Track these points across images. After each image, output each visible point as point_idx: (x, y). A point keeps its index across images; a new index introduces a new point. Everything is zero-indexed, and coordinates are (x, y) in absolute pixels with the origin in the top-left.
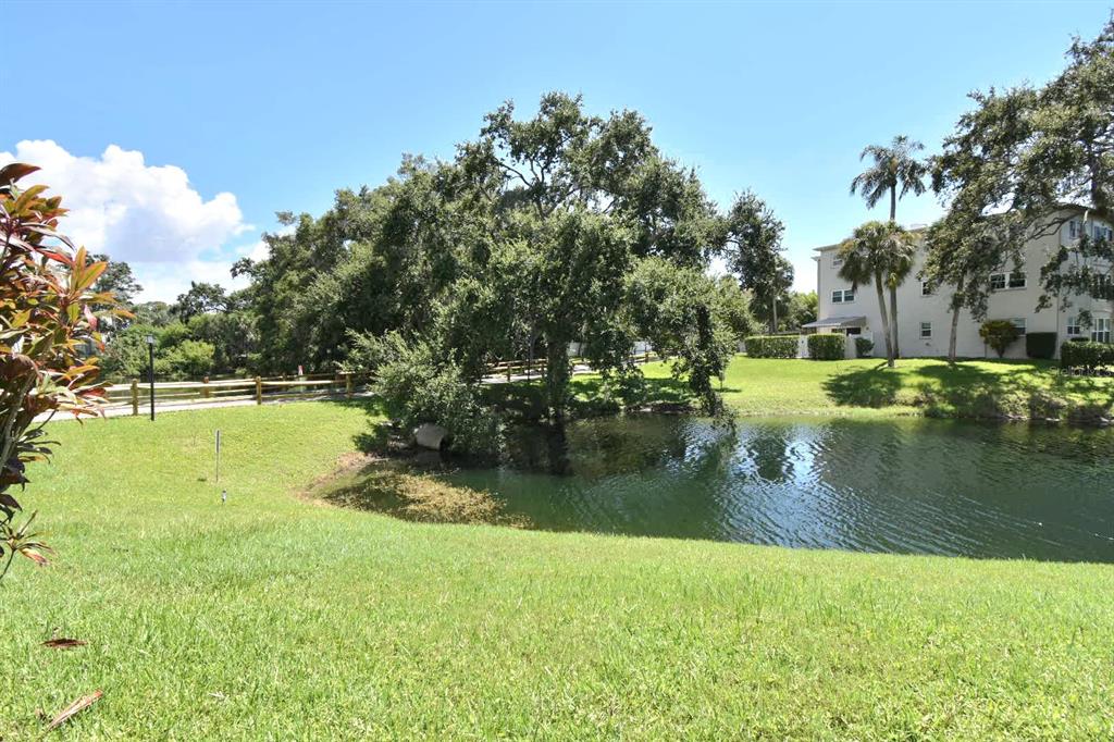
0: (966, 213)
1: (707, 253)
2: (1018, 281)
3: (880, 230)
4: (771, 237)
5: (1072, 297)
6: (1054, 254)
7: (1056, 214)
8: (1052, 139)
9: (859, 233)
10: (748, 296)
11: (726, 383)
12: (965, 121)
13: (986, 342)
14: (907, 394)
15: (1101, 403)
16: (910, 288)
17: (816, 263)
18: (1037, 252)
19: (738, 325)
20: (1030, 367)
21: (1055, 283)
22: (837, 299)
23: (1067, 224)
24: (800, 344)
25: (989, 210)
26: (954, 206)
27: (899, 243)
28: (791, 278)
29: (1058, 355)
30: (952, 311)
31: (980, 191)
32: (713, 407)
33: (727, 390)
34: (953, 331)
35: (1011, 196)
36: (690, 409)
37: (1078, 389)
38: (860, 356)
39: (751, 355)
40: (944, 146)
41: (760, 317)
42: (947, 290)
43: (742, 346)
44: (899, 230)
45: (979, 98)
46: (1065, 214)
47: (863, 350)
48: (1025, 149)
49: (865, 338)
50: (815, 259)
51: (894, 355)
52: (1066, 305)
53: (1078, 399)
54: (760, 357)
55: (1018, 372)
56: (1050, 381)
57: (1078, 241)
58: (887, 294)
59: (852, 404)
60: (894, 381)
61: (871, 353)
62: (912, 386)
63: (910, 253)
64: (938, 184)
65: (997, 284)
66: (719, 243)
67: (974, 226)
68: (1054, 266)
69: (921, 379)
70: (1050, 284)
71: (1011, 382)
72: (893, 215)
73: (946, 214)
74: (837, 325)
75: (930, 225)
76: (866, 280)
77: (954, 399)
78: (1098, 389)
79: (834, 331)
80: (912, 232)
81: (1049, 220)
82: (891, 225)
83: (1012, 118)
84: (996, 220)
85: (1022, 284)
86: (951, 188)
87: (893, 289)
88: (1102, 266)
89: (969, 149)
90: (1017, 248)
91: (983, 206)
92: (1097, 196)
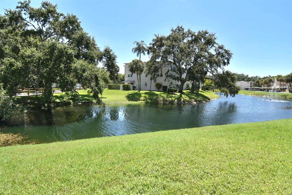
0: (153, 59)
1: (97, 61)
2: (161, 76)
3: (138, 61)
4: (114, 59)
5: (170, 79)
6: (167, 71)
7: (168, 63)
8: (167, 48)
9: (133, 61)
10: (108, 74)
11: (103, 96)
12: (153, 40)
13: (156, 87)
14: (142, 98)
15: (174, 100)
16: (143, 75)
17: (124, 67)
18: (165, 70)
19: (106, 81)
20: (163, 93)
21: (167, 76)
22: (129, 76)
23: (169, 65)
24: (121, 86)
25: (157, 60)
26: (151, 58)
27: (141, 65)
28: (119, 70)
29: (167, 91)
30: (150, 81)
31: (156, 56)
32: (99, 102)
33: (103, 98)
34: (151, 85)
35: (161, 58)
36: (93, 103)
37: (171, 97)
38: (133, 90)
39: (109, 89)
40: (150, 45)
41: (111, 79)
42: (150, 76)
43: (107, 86)
44: (141, 62)
45: (156, 36)
46: (169, 63)
47: (134, 88)
48: (163, 48)
49: (134, 85)
50: (124, 66)
51: (140, 90)
52: (169, 81)
53: (170, 99)
54: (111, 89)
55: (161, 94)
56: (166, 95)
57: (171, 68)
58: (139, 76)
59: (132, 101)
60: (140, 95)
61: (136, 89)
62: (143, 97)
63: (143, 67)
64: (148, 53)
65: (158, 76)
66: (100, 59)
67: (154, 63)
68: (167, 73)
69: (145, 95)
70: (166, 76)
71: (160, 96)
72: (140, 58)
73: (150, 59)
74: (129, 82)
75: (147, 62)
76: (135, 72)
77: (151, 99)
78: (173, 97)
79: (128, 84)
80: (144, 63)
81: (166, 64)
82: (140, 60)
83: (161, 42)
84: (158, 62)
85: (162, 76)
86: (151, 54)
87: (140, 75)
88: (174, 74)
89: (154, 46)
90: (161, 69)
91: (156, 59)
92: (174, 60)
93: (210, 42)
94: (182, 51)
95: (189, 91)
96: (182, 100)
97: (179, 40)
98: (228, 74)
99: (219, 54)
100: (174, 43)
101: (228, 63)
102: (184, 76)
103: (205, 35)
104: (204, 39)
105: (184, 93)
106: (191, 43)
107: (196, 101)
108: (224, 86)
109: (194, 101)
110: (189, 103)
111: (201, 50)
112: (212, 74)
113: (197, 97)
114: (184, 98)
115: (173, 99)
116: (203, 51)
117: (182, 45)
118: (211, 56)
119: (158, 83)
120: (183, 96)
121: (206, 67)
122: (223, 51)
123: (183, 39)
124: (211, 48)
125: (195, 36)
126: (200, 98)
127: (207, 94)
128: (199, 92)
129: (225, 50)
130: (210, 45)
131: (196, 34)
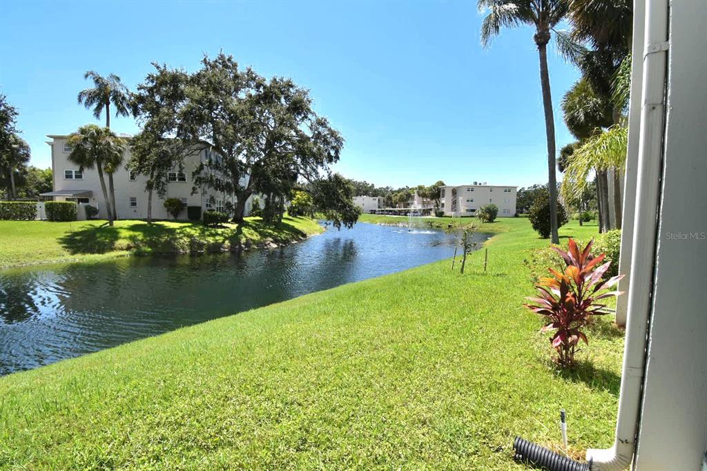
0: (153, 132)
2: (182, 179)
3: (99, 132)
5: (207, 189)
6: (198, 166)
7: (199, 145)
8: (194, 105)
9: (83, 131)
12: (151, 78)
13: (168, 211)
14: (122, 243)
15: (220, 241)
16: (121, 175)
17: (50, 147)
18: (191, 162)
20: (190, 224)
21: (199, 181)
22: (68, 175)
23: (203, 152)
24: (38, 209)
25: (166, 135)
26: (146, 127)
27: (112, 144)
28: (28, 155)
29: (202, 218)
30: (148, 193)
31: (160, 123)
34: (150, 204)
35: (176, 130)
37: (212, 235)
38: (89, 218)
40: (138, 89)
42: (143, 179)
44: (112, 135)
45: (158, 67)
46: (204, 146)
47: (91, 214)
48: (182, 106)
49: (92, 205)
50: (49, 143)
51: (113, 217)
52: (204, 193)
53: (211, 240)
55: (184, 227)
56: (199, 231)
57: (207, 161)
58: (106, 177)
59: (84, 252)
60: (114, 234)
61: (97, 216)
62: (125, 238)
63: (120, 152)
64: (136, 113)
65: (173, 178)
67: (158, 142)
68: (198, 172)
69: (131, 233)
70: (196, 181)
71: (180, 233)
72: (108, 124)
73: (142, 131)
74: (70, 196)
75: (133, 136)
76: (90, 165)
77: (151, 244)
78: (219, 235)
79: (67, 199)
80: (121, 138)
81: (195, 147)
82: (107, 131)
83: (176, 87)
84: (169, 142)
85: (184, 179)
86: (143, 116)
87: (110, 174)
88: (218, 175)
89: (153, 95)
90: (180, 159)
91: (162, 132)
92: (215, 140)
93: (298, 107)
94: (234, 118)
95: (258, 218)
96: (243, 240)
97: (226, 91)
98: (337, 181)
99: (318, 136)
100: (212, 96)
101: (337, 158)
102: (244, 181)
103: (288, 90)
104: (285, 98)
105: (247, 225)
106: (258, 103)
107: (276, 241)
108: (332, 206)
109: (272, 242)
110: (261, 246)
111: (282, 122)
112: (308, 179)
113: (279, 233)
114: (248, 235)
115: (220, 239)
116: (285, 125)
117: (234, 105)
118: (304, 139)
119: (172, 200)
120: (245, 230)
121: (295, 163)
122: (326, 132)
123: (237, 90)
124: (302, 119)
125: (265, 88)
126: (284, 235)
127: (300, 224)
128: (283, 221)
129: (330, 130)
130: (299, 114)
131: (268, 83)
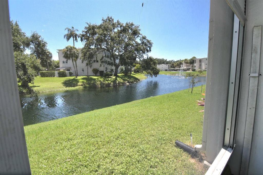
0: (87, 47)
1: (24, 48)
3: (71, 47)
4: (44, 45)
5: (105, 65)
6: (102, 57)
7: (102, 50)
8: (100, 36)
9: (67, 48)
10: (39, 61)
11: (35, 85)
12: (86, 28)
13: (93, 73)
14: (80, 84)
15: (110, 83)
16: (79, 61)
17: (58, 53)
18: (99, 56)
19: (36, 68)
20: (100, 77)
21: (102, 62)
22: (64, 62)
23: (104, 52)
24: (56, 73)
26: (85, 45)
27: (75, 51)
28: (52, 56)
29: (104, 75)
30: (87, 66)
31: (89, 43)
32: (30, 91)
33: (35, 86)
34: (88, 71)
35: (94, 45)
36: (23, 93)
37: (107, 80)
38: (70, 76)
39: (42, 77)
40: (82, 32)
41: (44, 66)
42: (85, 62)
43: (39, 74)
44: (75, 48)
45: (88, 24)
46: (104, 50)
47: (71, 74)
48: (96, 37)
49: (71, 72)
51: (77, 75)
52: (104, 66)
53: (107, 82)
54: (45, 77)
55: (98, 78)
56: (103, 79)
57: (105, 55)
58: (74, 62)
59: (69, 87)
60: (77, 81)
61: (73, 75)
62: (81, 82)
63: (78, 54)
64: (82, 40)
65: (94, 61)
66: (28, 45)
67: (89, 50)
68: (102, 59)
69: (82, 80)
70: (101, 62)
71: (97, 80)
72: (74, 45)
74: (64, 69)
75: (81, 48)
76: (69, 59)
77: (89, 84)
78: (109, 80)
79: (64, 70)
80: (79, 49)
81: (101, 50)
83: (94, 30)
84: (92, 49)
85: (98, 62)
86: (84, 41)
87: (76, 61)
88: (108, 60)
89: (87, 34)
90: (96, 55)
91: (90, 46)
92: (107, 47)
93: (135, 33)
94: (112, 39)
95: (123, 74)
96: (117, 82)
97: (110, 30)
98: (151, 59)
99: (143, 43)
100: (105, 32)
101: (150, 50)
102: (117, 61)
103: (132, 26)
104: (131, 30)
105: (119, 77)
106: (121, 33)
107: (128, 82)
108: (149, 69)
109: (127, 82)
110: (123, 84)
111: (130, 39)
112: (140, 59)
113: (130, 79)
114: (119, 80)
115: (110, 82)
116: (131, 40)
117: (113, 34)
118: (138, 44)
119: (94, 69)
120: (118, 79)
121: (135, 54)
122: (146, 41)
123: (114, 29)
124: (137, 37)
125: (123, 27)
126: (132, 80)
127: (137, 76)
128: (131, 75)
129: (147, 40)
130: (136, 35)
131: (124, 25)
